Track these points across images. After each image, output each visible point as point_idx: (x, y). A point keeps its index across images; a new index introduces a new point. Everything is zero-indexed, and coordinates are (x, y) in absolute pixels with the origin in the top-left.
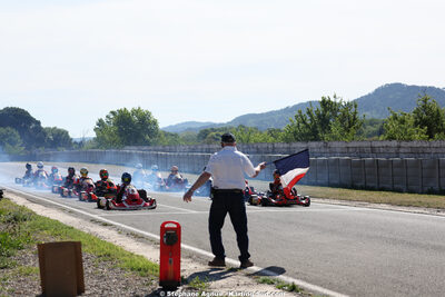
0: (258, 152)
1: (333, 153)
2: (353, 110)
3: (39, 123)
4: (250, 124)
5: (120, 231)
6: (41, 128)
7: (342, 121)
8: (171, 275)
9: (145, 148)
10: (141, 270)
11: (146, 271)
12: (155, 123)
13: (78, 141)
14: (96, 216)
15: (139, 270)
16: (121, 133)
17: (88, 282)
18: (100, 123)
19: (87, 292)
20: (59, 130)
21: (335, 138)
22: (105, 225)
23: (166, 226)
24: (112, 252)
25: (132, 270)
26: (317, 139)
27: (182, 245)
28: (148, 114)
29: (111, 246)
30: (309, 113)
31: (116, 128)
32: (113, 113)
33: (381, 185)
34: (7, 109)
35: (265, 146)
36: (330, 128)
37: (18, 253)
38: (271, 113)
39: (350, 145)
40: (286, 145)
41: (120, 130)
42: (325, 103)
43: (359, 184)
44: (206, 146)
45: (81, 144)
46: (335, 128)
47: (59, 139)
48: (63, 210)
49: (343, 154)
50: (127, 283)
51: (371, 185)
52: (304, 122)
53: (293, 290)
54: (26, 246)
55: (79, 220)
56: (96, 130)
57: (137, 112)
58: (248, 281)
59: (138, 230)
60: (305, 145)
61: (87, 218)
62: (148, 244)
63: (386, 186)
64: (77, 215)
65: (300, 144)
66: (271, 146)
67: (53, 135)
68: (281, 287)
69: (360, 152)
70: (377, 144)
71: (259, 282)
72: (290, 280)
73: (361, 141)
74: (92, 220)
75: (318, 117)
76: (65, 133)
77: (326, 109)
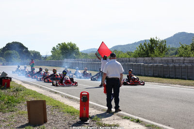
1: (156, 62)
2: (164, 44)
3: (27, 48)
5: (62, 96)
6: (28, 51)
7: (159, 49)
8: (84, 115)
9: (73, 60)
10: (72, 113)
11: (74, 113)
12: (78, 49)
15: (71, 113)
16: (63, 54)
17: (48, 117)
18: (54, 49)
19: (48, 122)
20: (36, 52)
21: (156, 56)
22: (56, 93)
24: (57, 104)
25: (68, 112)
26: (148, 56)
27: (90, 102)
28: (75, 45)
29: (59, 102)
30: (145, 45)
31: (61, 51)
32: (59, 44)
33: (176, 77)
35: (125, 59)
36: (154, 52)
37: (18, 105)
39: (163, 59)
40: (135, 59)
41: (63, 52)
42: (152, 41)
43: (167, 76)
45: (45, 58)
46: (156, 52)
47: (36, 55)
48: (38, 86)
49: (160, 63)
50: (66, 118)
52: (143, 49)
53: (138, 121)
54: (21, 102)
55: (45, 91)
56: (52, 52)
57: (70, 44)
58: (118, 117)
59: (70, 96)
60: (143, 59)
61: (48, 90)
62: (74, 101)
63: (179, 77)
64: (43, 89)
65: (141, 59)
66: (128, 59)
67: (33, 54)
68: (133, 120)
69: (167, 62)
70: (175, 59)
71: (123, 118)
72: (137, 118)
73: (168, 57)
74: (50, 91)
75: (149, 47)
76: (38, 53)
77: (152, 43)
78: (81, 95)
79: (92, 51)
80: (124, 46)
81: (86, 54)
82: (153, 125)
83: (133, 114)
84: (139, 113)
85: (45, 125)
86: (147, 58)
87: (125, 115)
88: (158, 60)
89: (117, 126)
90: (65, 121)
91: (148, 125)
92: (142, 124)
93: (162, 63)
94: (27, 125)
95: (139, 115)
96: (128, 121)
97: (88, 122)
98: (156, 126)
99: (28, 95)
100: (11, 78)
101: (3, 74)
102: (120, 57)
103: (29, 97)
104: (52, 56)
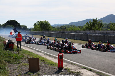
0: (77, 33)
1: (97, 34)
2: (101, 22)
3: (19, 24)
4: (73, 25)
5: (45, 54)
7: (98, 25)
9: (48, 31)
11: (54, 65)
12: (50, 24)
14: (38, 50)
15: (52, 64)
16: (41, 27)
17: (40, 67)
18: (35, 24)
19: (40, 70)
20: (24, 26)
21: (97, 30)
22: (41, 52)
24: (43, 59)
25: (50, 64)
26: (92, 29)
27: (64, 59)
28: (48, 22)
30: (90, 23)
32: (38, 22)
34: (11, 20)
36: (95, 27)
38: (79, 22)
39: (101, 32)
40: (84, 31)
42: (94, 20)
44: (63, 31)
45: (30, 29)
46: (97, 27)
47: (24, 28)
48: (29, 48)
49: (99, 34)
50: (50, 68)
52: (89, 25)
53: (91, 70)
55: (34, 51)
56: (34, 26)
57: (45, 22)
58: (79, 68)
59: (49, 54)
60: (89, 31)
62: (52, 57)
64: (33, 49)
65: (88, 31)
66: (80, 31)
68: (88, 69)
69: (103, 33)
70: (108, 31)
71: (82, 68)
72: (90, 68)
73: (104, 31)
74: (37, 51)
75: (92, 24)
76: (26, 27)
77: (94, 22)
78: (59, 55)
79: (57, 25)
80: (76, 22)
81: (54, 28)
82: (100, 72)
83: (87, 66)
84: (91, 65)
85: (39, 72)
86: (91, 31)
87: (83, 66)
88: (98, 32)
89: (79, 72)
90: (50, 69)
92: (93, 72)
93: (100, 34)
94: (28, 71)
95: (91, 66)
96: (85, 70)
97: (63, 70)
98: (101, 73)
99: (25, 53)
100: (14, 43)
101: (10, 41)
102: (75, 30)
103: (26, 55)
104: (34, 28)
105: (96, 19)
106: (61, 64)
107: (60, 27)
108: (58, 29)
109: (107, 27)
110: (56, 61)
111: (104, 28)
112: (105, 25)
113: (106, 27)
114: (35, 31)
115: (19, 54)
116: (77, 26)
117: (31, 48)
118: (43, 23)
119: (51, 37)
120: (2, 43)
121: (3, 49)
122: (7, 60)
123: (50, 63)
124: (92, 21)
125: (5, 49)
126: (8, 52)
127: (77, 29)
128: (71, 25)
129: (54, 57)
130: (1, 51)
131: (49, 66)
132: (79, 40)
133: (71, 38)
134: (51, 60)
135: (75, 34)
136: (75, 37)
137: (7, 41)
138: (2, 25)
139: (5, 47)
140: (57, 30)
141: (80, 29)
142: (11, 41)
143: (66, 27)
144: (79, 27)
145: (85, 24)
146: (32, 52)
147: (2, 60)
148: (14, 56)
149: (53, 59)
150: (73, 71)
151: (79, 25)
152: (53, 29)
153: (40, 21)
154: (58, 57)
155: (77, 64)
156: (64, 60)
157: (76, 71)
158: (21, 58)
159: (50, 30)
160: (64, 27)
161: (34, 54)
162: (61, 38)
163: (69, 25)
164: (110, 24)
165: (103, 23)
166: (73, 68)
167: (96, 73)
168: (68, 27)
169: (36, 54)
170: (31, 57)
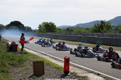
0: (84, 35)
1: (105, 36)
2: (110, 24)
3: (23, 25)
4: (80, 26)
5: (50, 57)
6: (24, 27)
7: (107, 27)
8: (67, 70)
9: (53, 33)
11: (59, 68)
12: (55, 26)
13: (34, 30)
14: (42, 52)
15: (57, 68)
16: (46, 29)
17: (45, 71)
18: (40, 25)
19: (45, 74)
20: (29, 27)
21: (105, 32)
22: (46, 55)
23: (66, 58)
24: (48, 63)
25: (55, 68)
26: (99, 32)
29: (49, 61)
30: (98, 25)
31: (45, 27)
32: (43, 23)
34: (15, 21)
35: (86, 33)
36: (103, 29)
38: (86, 23)
39: (109, 34)
40: (92, 33)
41: (46, 28)
42: (102, 22)
43: (112, 45)
44: (69, 33)
45: (35, 31)
46: (105, 29)
47: (29, 29)
48: (34, 50)
49: (107, 36)
51: (115, 45)
52: (96, 27)
53: (98, 75)
54: (26, 61)
55: (38, 53)
56: (39, 27)
57: (51, 23)
58: (86, 72)
59: (54, 57)
60: (97, 34)
61: (40, 53)
63: (119, 45)
64: (37, 52)
65: (95, 33)
66: (87, 34)
67: (27, 28)
68: (95, 74)
69: (112, 36)
70: (117, 34)
71: (89, 72)
72: (97, 72)
73: (112, 33)
74: (42, 54)
75: (100, 26)
76: (30, 28)
77: (102, 24)
78: (65, 59)
79: (63, 27)
80: (84, 24)
81: (60, 29)
82: (108, 77)
83: (95, 70)
84: (98, 69)
85: (43, 76)
86: (99, 33)
87: (90, 70)
88: (107, 35)
89: (86, 77)
90: (55, 73)
91: (105, 77)
92: (101, 76)
93: (109, 36)
94: (33, 75)
95: (98, 71)
96: (92, 74)
97: (69, 74)
98: (110, 78)
99: (29, 56)
100: (17, 45)
101: (13, 43)
102: (82, 32)
103: (30, 58)
104: (39, 30)
105: (104, 21)
106: (67, 68)
107: (67, 29)
108: (64, 30)
109: (116, 29)
110: (62, 65)
111: (113, 30)
112: (114, 27)
113: (114, 30)
114: (40, 32)
115: (22, 57)
116: (84, 28)
117: (36, 51)
118: (49, 25)
119: (56, 39)
120: (5, 45)
121: (6, 52)
122: (10, 63)
123: (56, 66)
124: (100, 23)
125: (8, 52)
126: (12, 54)
127: (84, 31)
128: (78, 27)
129: (60, 61)
130: (5, 53)
131: (54, 69)
132: (86, 42)
133: (78, 41)
134: (57, 64)
135: (82, 36)
136: (82, 40)
137: (10, 43)
138: (5, 26)
139: (9, 49)
140: (63, 32)
141: (87, 31)
142: (15, 43)
143: (72, 29)
144: (86, 29)
145: (93, 26)
146: (36, 55)
147: (5, 62)
148: (17, 59)
149: (59, 62)
150: (80, 75)
151: (86, 27)
152: (58, 31)
153: (45, 23)
154: (64, 60)
155: (84, 68)
156: (71, 64)
157: (83, 75)
158: (25, 61)
159: (56, 32)
160: (70, 29)
161: (39, 57)
162: (67, 40)
163: (76, 26)
164: (119, 26)
165: (112, 25)
166: (80, 72)
167: (104, 78)
168: (75, 29)
169: (41, 57)
170: (35, 60)
